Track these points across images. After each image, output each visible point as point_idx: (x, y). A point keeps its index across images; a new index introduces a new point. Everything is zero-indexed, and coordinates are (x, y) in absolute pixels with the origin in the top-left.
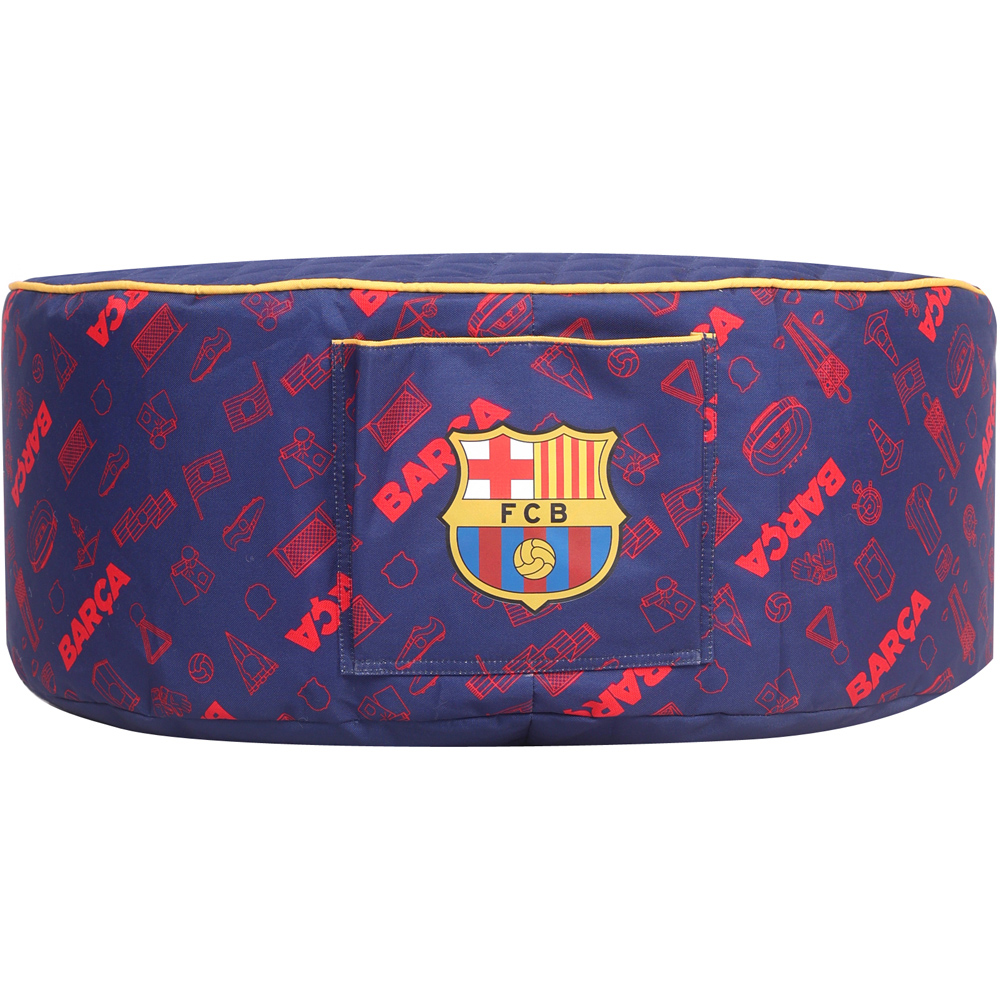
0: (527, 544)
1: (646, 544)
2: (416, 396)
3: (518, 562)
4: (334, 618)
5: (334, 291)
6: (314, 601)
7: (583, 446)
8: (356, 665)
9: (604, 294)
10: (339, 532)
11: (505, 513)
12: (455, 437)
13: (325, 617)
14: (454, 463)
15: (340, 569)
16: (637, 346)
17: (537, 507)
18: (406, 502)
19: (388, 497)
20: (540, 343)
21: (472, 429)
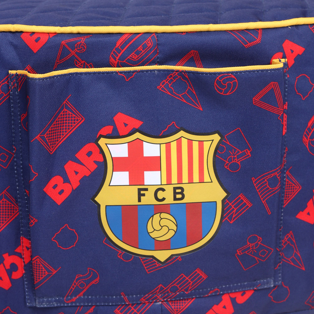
0: (157, 217)
1: (241, 213)
2: (73, 112)
3: (150, 229)
4: (20, 268)
5: (9, 34)
6: (6, 256)
7: (196, 145)
8: (37, 301)
9: (208, 32)
10: (20, 208)
11: (140, 195)
12: (102, 142)
13: (14, 267)
14: (102, 160)
15: (22, 234)
16: (237, 72)
17: (163, 190)
18: (68, 190)
19: (55, 187)
20: (164, 70)
21: (115, 135)
